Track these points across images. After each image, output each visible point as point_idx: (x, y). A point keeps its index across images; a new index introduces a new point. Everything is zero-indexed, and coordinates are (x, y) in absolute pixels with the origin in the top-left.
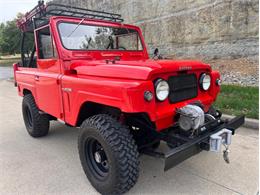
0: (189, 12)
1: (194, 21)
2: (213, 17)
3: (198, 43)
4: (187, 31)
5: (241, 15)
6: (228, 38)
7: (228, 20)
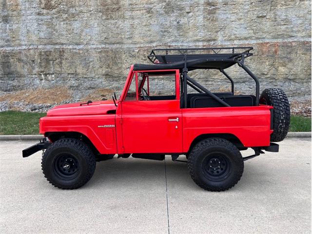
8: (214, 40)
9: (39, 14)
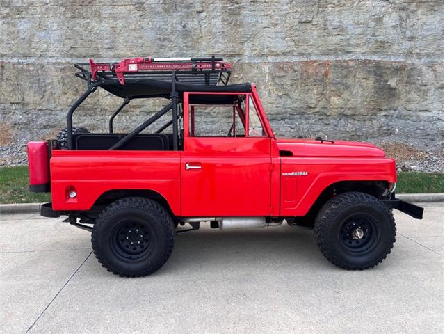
8: (239, 55)
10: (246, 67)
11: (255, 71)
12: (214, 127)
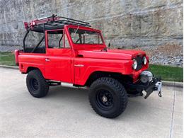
0: (106, 18)
1: (109, 24)
2: (121, 23)
3: (112, 38)
4: (105, 30)
5: (137, 23)
6: (130, 35)
7: (130, 25)
8: (164, 6)
9: (68, 6)
10: (167, 12)
11: (172, 13)
12: (149, 43)
